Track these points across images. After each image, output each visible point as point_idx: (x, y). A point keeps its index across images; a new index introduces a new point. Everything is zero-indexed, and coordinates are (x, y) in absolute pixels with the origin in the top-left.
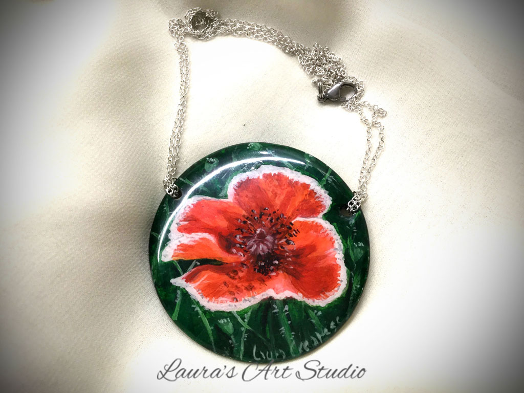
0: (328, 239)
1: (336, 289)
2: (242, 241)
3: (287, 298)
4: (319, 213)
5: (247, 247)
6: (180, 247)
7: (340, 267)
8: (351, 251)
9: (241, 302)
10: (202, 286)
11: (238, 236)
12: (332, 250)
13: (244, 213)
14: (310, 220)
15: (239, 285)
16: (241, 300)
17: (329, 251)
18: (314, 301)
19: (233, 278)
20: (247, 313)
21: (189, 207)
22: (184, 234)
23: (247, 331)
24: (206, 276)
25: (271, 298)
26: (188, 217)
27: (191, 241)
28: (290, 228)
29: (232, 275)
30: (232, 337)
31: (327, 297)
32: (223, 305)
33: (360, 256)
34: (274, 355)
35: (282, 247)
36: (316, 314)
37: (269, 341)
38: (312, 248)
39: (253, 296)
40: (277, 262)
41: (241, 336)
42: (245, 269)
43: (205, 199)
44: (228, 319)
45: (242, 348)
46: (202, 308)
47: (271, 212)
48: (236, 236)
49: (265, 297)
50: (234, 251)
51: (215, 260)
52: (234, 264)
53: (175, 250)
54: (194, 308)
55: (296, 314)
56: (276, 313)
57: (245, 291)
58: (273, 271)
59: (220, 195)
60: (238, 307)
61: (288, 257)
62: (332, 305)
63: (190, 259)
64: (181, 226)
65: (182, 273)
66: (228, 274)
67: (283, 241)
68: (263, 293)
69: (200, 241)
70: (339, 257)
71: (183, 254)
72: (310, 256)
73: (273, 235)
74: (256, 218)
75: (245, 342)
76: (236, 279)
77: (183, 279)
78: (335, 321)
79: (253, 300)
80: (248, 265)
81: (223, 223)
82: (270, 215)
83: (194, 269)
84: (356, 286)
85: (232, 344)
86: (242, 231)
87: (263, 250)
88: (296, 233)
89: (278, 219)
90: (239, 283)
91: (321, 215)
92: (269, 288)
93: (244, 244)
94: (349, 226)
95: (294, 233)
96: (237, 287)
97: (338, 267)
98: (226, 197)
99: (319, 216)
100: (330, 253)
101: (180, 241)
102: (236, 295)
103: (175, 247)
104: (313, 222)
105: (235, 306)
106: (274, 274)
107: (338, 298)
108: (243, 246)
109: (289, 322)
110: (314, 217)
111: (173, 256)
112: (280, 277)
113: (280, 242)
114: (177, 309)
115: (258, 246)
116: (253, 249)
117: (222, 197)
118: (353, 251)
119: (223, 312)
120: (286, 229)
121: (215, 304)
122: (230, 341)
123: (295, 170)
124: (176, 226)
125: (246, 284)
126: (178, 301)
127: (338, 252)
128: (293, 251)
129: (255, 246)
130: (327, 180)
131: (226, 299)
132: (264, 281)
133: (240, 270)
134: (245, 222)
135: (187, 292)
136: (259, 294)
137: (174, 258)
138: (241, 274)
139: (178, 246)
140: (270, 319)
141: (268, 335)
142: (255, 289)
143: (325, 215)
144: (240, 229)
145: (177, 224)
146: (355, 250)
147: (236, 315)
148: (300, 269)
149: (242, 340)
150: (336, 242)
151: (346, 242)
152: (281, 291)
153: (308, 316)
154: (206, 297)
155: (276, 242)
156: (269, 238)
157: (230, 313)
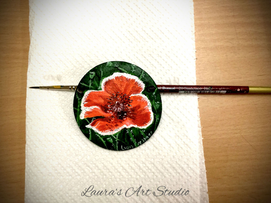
0: (145, 102)
1: (150, 121)
2: (110, 107)
3: (131, 127)
4: (140, 91)
5: (113, 110)
6: (86, 113)
7: (151, 113)
8: (154, 106)
9: (114, 131)
10: (98, 127)
11: (109, 106)
12: (147, 106)
13: (110, 95)
14: (137, 95)
15: (112, 125)
16: (114, 130)
17: (146, 107)
18: (142, 127)
19: (110, 122)
20: (117, 135)
21: (87, 96)
22: (87, 107)
23: (118, 141)
24: (99, 123)
25: (125, 128)
26: (87, 100)
27: (90, 110)
28: (129, 100)
29: (109, 121)
30: (113, 144)
31: (147, 125)
32: (107, 133)
33: (158, 107)
34: (129, 147)
35: (127, 108)
36: (143, 131)
37: (126, 143)
38: (139, 107)
39: (118, 128)
40: (126, 114)
41: (116, 143)
42: (113, 118)
43: (93, 92)
44: (110, 138)
45: (117, 147)
46: (100, 135)
47: (121, 94)
48: (108, 106)
49: (123, 128)
50: (108, 112)
51: (101, 116)
52: (109, 117)
53: (85, 114)
54: (97, 135)
55: (136, 133)
56: (128, 133)
57: (115, 127)
58: (124, 118)
59: (99, 89)
60: (113, 133)
61: (130, 111)
62: (149, 128)
63: (91, 117)
64: (85, 104)
65: (89, 123)
66: (107, 121)
67: (127, 105)
68: (122, 127)
69: (94, 109)
70: (150, 109)
71: (88, 116)
72: (138, 110)
73: (123, 103)
74: (115, 97)
75: (118, 145)
76: (111, 123)
77: (90, 125)
78: (150, 133)
79: (118, 130)
80: (115, 117)
81: (102, 101)
82: (120, 95)
83: (94, 121)
84: (157, 119)
85: (113, 146)
86: (110, 103)
87: (120, 110)
88: (132, 101)
89: (124, 96)
90: (112, 124)
91: (141, 92)
92: (124, 124)
93: (112, 108)
94: (153, 95)
95: (131, 101)
96: (111, 126)
97: (150, 113)
98: (101, 89)
99: (140, 93)
100: (146, 108)
101: (86, 111)
102: (112, 129)
103: (85, 113)
104: (138, 96)
105: (112, 133)
106: (125, 119)
107: (151, 125)
108: (111, 109)
109: (133, 136)
110: (138, 94)
111: (84, 117)
112: (127, 120)
113: (126, 106)
114: (90, 136)
115: (117, 108)
116: (115, 110)
117: (99, 90)
118: (155, 106)
119: (108, 135)
120: (127, 100)
121: (105, 133)
122: (112, 145)
123: (128, 74)
124: (83, 104)
125: (115, 124)
126: (90, 133)
127: (149, 107)
128: (131, 109)
129: (116, 109)
130: (142, 76)
131: (108, 131)
132: (122, 122)
133: (112, 119)
134: (111, 99)
135: (93, 130)
136: (120, 127)
137: (85, 117)
138: (112, 121)
139: (86, 112)
140: (126, 136)
141: (126, 141)
142: (118, 125)
143: (143, 92)
144: (109, 103)
145: (83, 103)
146: (156, 105)
147: (113, 136)
148: (135, 116)
149: (117, 144)
150: (148, 103)
151: (152, 103)
152: (129, 125)
153: (140, 133)
154: (101, 131)
155: (124, 106)
156: (121, 105)
157: (110, 135)
